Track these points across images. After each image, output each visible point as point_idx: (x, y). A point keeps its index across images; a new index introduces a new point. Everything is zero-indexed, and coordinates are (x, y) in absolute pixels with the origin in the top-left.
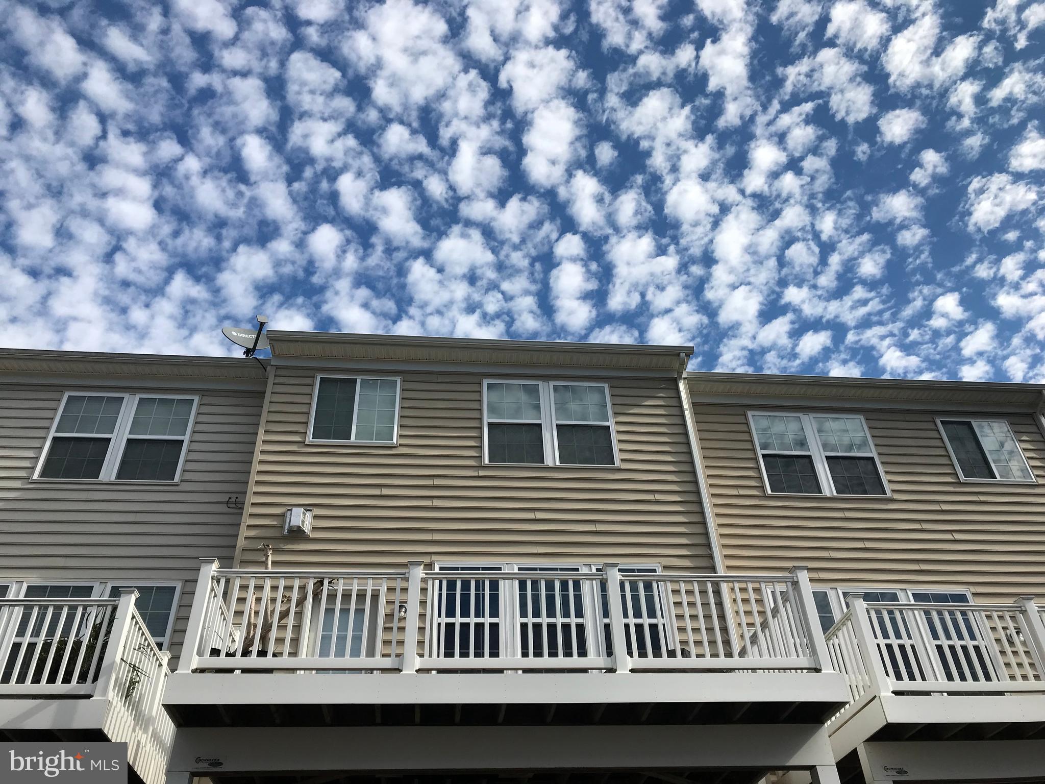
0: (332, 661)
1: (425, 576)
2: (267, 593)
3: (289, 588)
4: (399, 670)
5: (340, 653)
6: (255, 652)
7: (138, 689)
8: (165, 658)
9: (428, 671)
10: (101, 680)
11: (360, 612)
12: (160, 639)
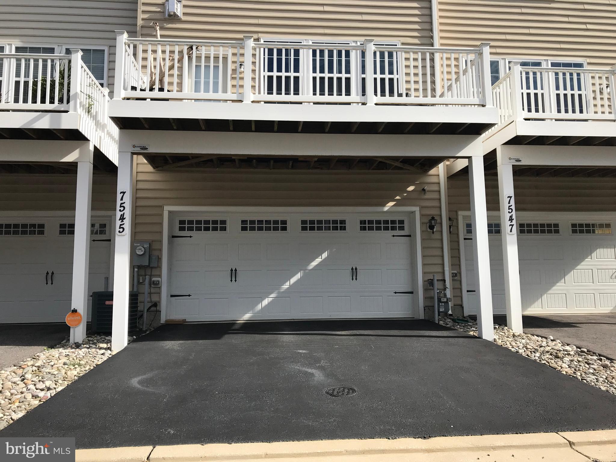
0: (202, 95)
1: (254, 46)
2: (159, 54)
3: (172, 52)
4: (241, 101)
5: (207, 90)
6: (157, 89)
7: (94, 108)
8: (106, 91)
9: (258, 102)
10: (72, 103)
11: (216, 67)
12: (102, 81)
